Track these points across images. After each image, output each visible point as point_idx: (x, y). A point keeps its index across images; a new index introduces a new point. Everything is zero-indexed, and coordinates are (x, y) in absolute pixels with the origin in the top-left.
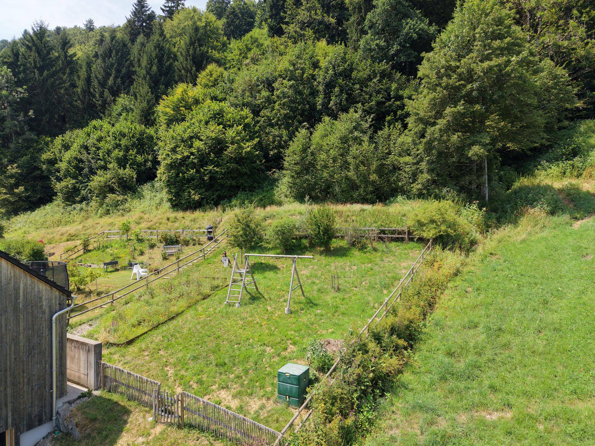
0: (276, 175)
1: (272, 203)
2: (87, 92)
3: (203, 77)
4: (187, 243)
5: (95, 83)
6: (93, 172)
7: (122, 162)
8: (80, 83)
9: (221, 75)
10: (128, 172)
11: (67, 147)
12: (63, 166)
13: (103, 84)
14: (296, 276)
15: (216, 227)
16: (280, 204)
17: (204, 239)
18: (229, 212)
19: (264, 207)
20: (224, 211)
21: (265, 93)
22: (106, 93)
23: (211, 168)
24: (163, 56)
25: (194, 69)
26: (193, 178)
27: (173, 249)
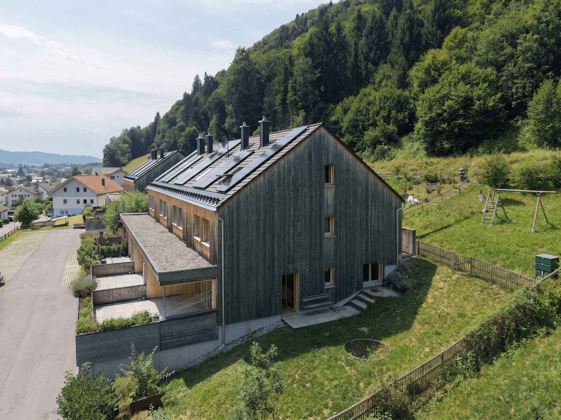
0: (519, 123)
1: (516, 149)
2: (356, 66)
3: (448, 41)
4: (444, 182)
5: (361, 57)
6: (365, 129)
7: (387, 120)
8: (351, 60)
9: (465, 36)
10: (392, 127)
11: (345, 111)
12: (344, 125)
13: (367, 59)
14: (540, 207)
15: (467, 170)
16: (524, 150)
17: (458, 179)
18: (477, 158)
19: (509, 153)
20: (472, 157)
21: (509, 50)
22: (370, 65)
23: (460, 121)
24: (413, 26)
25: (439, 32)
26: (444, 131)
27: (435, 187)
